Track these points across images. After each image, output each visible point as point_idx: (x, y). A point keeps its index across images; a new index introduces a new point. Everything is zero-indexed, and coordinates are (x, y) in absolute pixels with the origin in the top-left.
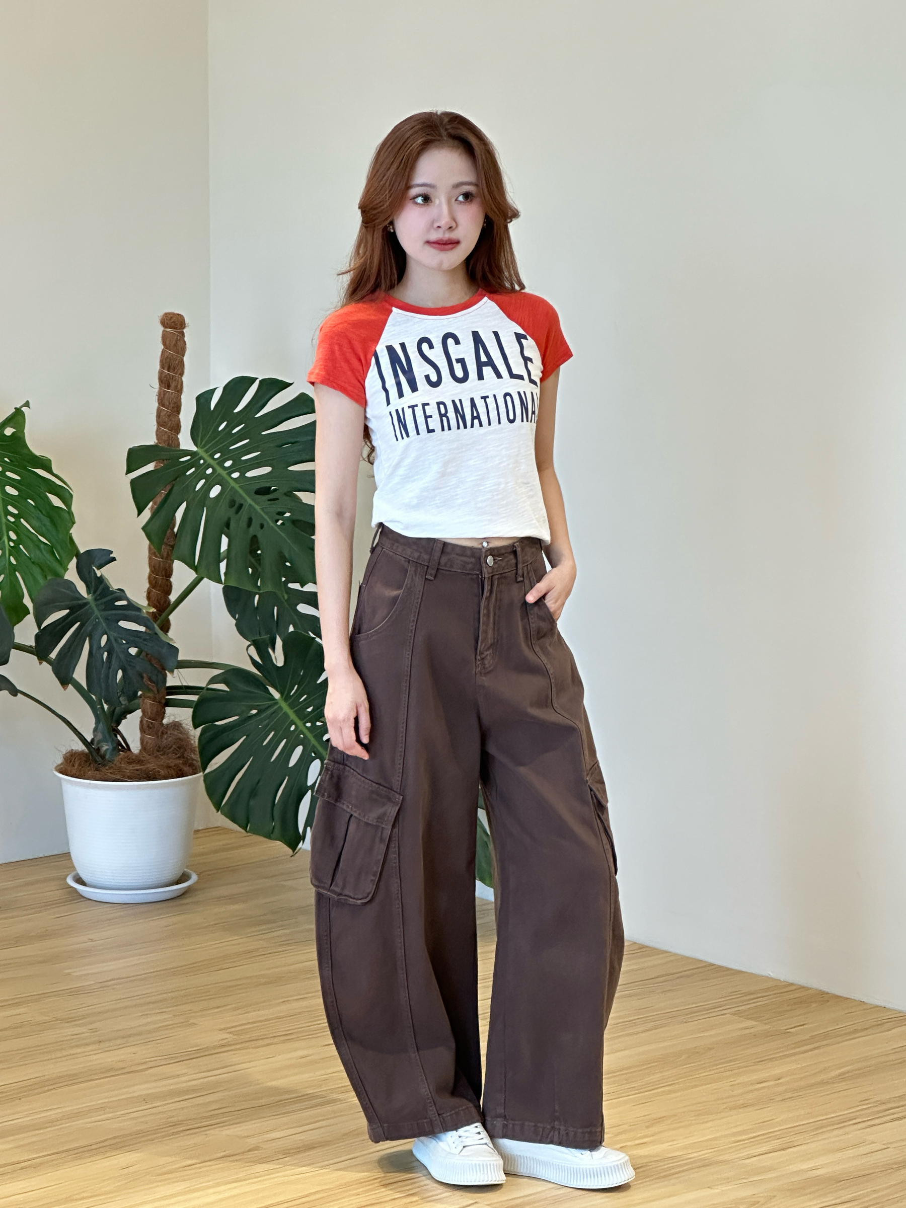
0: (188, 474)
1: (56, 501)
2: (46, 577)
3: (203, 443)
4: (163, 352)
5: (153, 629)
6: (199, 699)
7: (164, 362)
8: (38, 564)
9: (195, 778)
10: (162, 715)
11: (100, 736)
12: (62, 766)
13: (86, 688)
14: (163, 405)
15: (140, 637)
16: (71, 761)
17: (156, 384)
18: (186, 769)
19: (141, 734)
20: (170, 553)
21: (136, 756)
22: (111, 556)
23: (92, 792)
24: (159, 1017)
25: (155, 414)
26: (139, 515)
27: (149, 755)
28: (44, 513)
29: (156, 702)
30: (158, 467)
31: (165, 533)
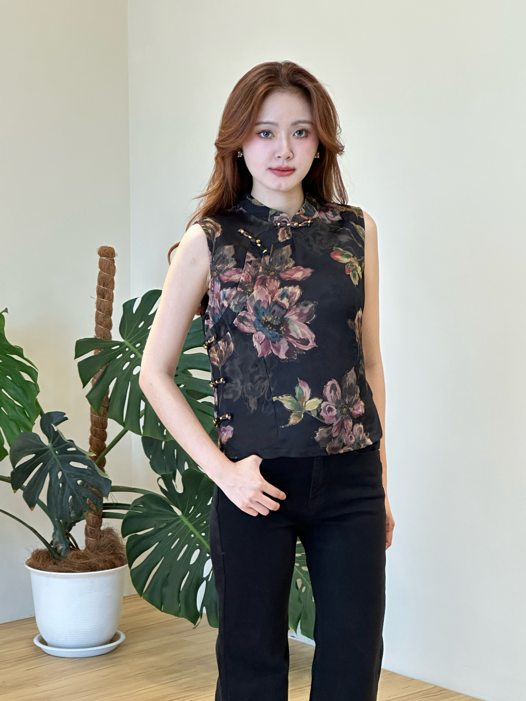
0: (118, 358)
1: (27, 377)
2: (20, 431)
3: (128, 337)
4: (100, 273)
5: (93, 467)
6: (127, 513)
7: (100, 280)
8: (15, 422)
9: (123, 568)
10: (100, 523)
11: (57, 539)
12: (30, 561)
14: (100, 310)
15: (84, 473)
16: (37, 558)
17: (95, 296)
18: (117, 562)
19: (86, 537)
20: (105, 412)
21: (82, 553)
22: (65, 416)
23: (51, 580)
25: (95, 316)
26: (83, 387)
27: (92, 552)
28: (17, 384)
29: (96, 515)
30: (97, 354)
31: (102, 399)
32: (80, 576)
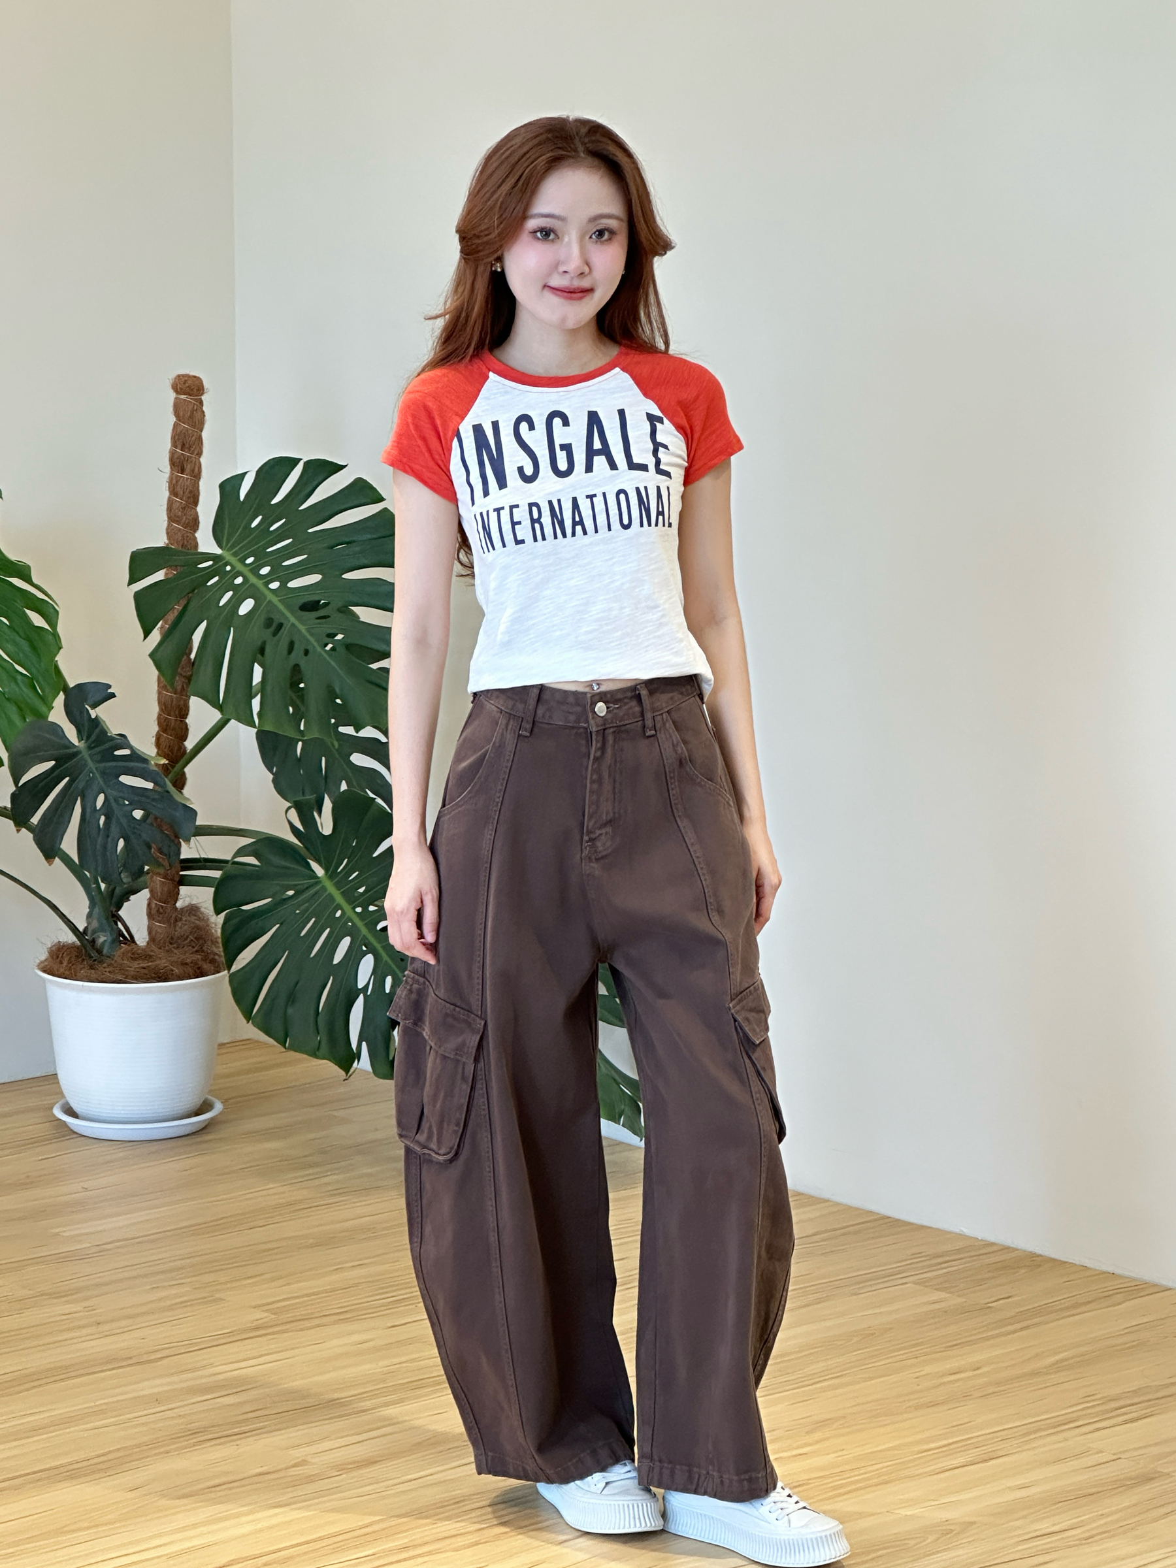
0: (209, 584)
1: (37, 620)
2: (25, 719)
3: (229, 545)
4: (175, 426)
5: (164, 786)
6: (222, 875)
7: (177, 438)
8: (15, 703)
9: (219, 977)
10: (175, 896)
11: (95, 924)
12: (46, 963)
13: (77, 861)
14: (176, 495)
15: (148, 797)
16: (58, 957)
17: (166, 468)
18: (206, 966)
19: (149, 921)
20: (185, 686)
21: (143, 950)
22: (109, 691)
23: (86, 996)
24: (173, 1291)
25: (165, 507)
26: (145, 637)
27: (160, 948)
28: (22, 634)
29: (168, 879)
30: (170, 576)
31: (179, 660)
32: (138, 991)
